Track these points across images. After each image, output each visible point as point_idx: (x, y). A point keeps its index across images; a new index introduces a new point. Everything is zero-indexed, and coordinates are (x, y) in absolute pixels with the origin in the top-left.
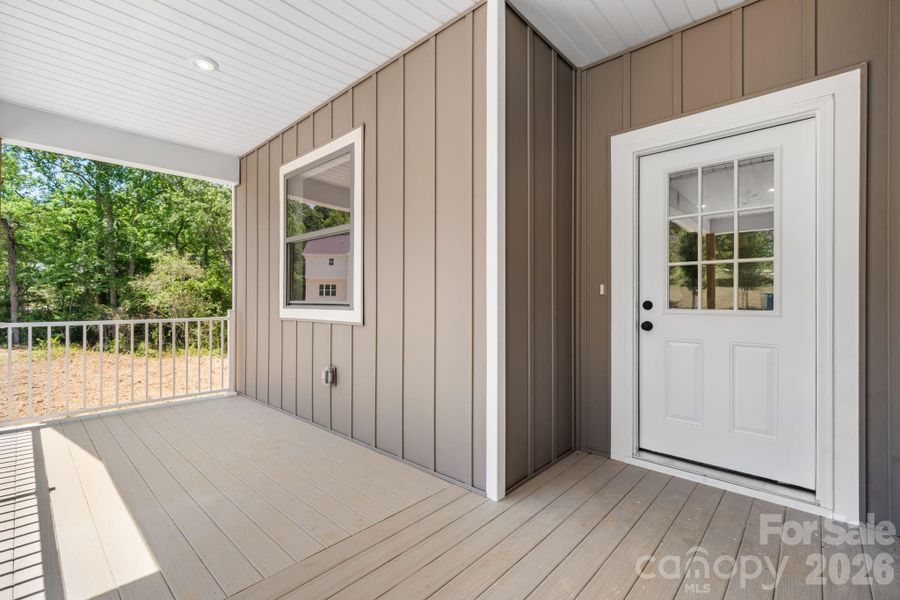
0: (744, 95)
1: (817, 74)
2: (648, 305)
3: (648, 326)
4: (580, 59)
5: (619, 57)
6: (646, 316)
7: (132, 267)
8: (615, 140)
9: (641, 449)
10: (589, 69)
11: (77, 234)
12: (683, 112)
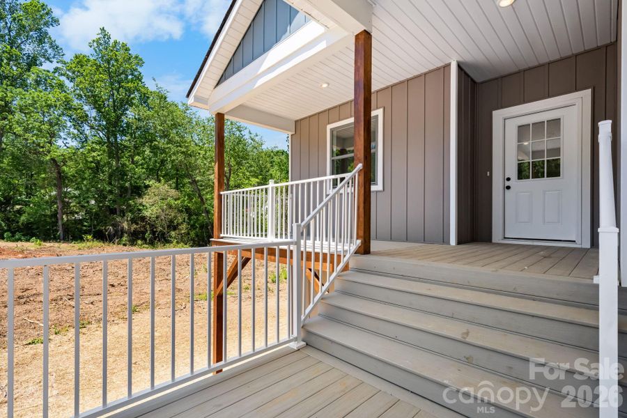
0: (549, 96)
1: (576, 90)
2: (508, 179)
3: (508, 188)
4: (478, 79)
5: (496, 79)
6: (507, 183)
7: (130, 191)
8: (495, 113)
9: (505, 238)
10: (482, 83)
11: (98, 168)
12: (524, 102)
